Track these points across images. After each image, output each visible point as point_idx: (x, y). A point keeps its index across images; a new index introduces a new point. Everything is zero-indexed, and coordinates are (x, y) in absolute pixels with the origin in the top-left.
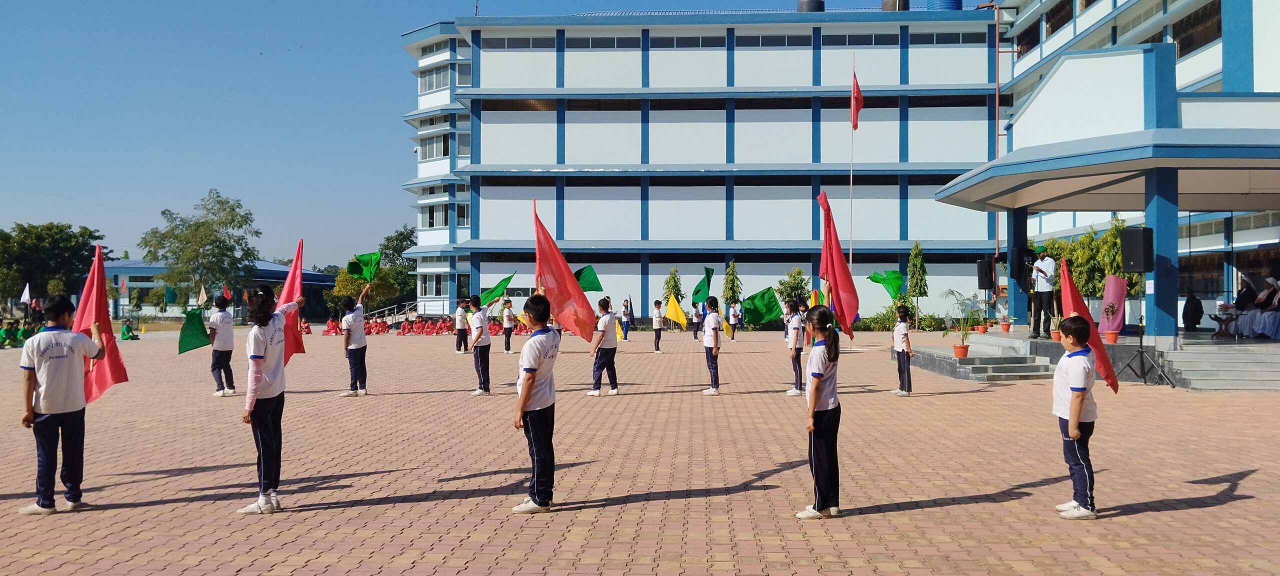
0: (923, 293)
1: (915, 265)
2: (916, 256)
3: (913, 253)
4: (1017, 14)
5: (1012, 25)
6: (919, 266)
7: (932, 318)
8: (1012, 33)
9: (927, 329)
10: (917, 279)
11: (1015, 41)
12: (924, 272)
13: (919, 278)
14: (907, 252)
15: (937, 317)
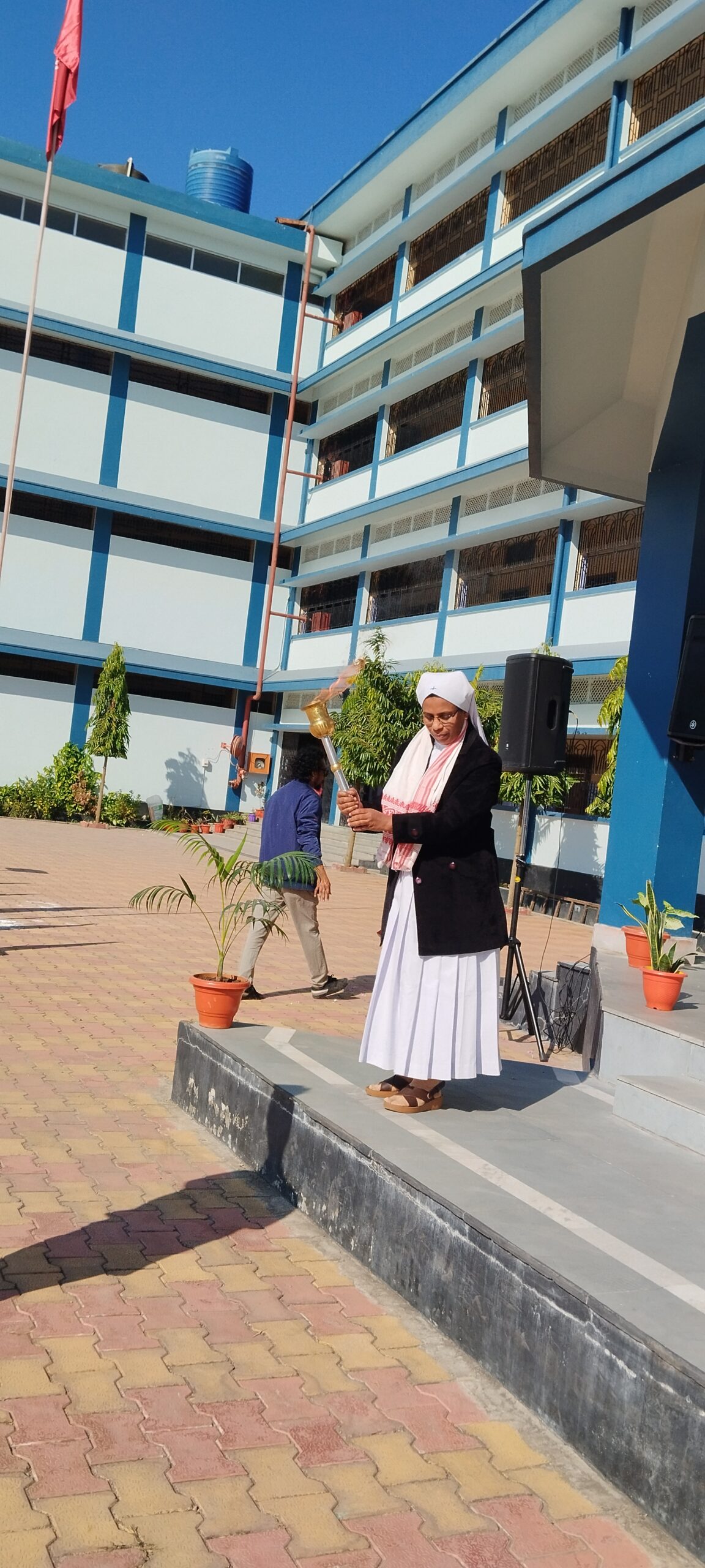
0: (119, 751)
1: (109, 693)
2: (114, 674)
3: (107, 668)
4: (343, 254)
5: (330, 272)
6: (117, 694)
7: (127, 800)
8: (330, 288)
9: (114, 822)
10: (110, 721)
11: (333, 303)
12: (126, 708)
13: (116, 718)
14: (95, 664)
15: (135, 800)
